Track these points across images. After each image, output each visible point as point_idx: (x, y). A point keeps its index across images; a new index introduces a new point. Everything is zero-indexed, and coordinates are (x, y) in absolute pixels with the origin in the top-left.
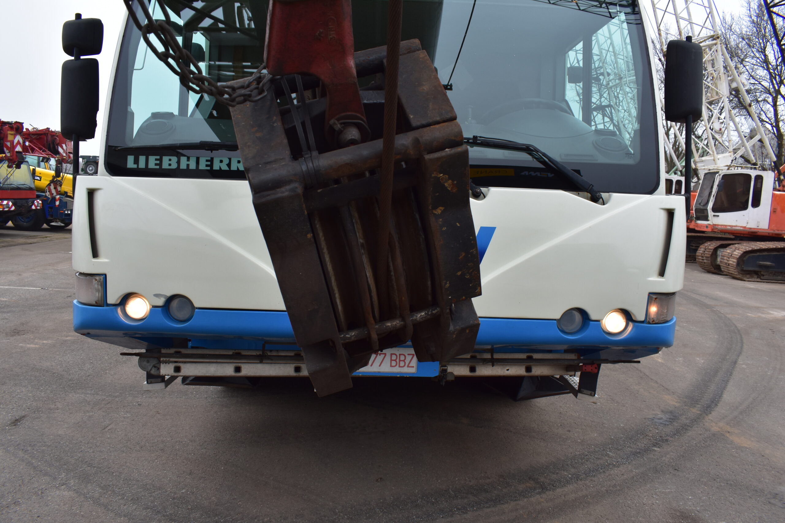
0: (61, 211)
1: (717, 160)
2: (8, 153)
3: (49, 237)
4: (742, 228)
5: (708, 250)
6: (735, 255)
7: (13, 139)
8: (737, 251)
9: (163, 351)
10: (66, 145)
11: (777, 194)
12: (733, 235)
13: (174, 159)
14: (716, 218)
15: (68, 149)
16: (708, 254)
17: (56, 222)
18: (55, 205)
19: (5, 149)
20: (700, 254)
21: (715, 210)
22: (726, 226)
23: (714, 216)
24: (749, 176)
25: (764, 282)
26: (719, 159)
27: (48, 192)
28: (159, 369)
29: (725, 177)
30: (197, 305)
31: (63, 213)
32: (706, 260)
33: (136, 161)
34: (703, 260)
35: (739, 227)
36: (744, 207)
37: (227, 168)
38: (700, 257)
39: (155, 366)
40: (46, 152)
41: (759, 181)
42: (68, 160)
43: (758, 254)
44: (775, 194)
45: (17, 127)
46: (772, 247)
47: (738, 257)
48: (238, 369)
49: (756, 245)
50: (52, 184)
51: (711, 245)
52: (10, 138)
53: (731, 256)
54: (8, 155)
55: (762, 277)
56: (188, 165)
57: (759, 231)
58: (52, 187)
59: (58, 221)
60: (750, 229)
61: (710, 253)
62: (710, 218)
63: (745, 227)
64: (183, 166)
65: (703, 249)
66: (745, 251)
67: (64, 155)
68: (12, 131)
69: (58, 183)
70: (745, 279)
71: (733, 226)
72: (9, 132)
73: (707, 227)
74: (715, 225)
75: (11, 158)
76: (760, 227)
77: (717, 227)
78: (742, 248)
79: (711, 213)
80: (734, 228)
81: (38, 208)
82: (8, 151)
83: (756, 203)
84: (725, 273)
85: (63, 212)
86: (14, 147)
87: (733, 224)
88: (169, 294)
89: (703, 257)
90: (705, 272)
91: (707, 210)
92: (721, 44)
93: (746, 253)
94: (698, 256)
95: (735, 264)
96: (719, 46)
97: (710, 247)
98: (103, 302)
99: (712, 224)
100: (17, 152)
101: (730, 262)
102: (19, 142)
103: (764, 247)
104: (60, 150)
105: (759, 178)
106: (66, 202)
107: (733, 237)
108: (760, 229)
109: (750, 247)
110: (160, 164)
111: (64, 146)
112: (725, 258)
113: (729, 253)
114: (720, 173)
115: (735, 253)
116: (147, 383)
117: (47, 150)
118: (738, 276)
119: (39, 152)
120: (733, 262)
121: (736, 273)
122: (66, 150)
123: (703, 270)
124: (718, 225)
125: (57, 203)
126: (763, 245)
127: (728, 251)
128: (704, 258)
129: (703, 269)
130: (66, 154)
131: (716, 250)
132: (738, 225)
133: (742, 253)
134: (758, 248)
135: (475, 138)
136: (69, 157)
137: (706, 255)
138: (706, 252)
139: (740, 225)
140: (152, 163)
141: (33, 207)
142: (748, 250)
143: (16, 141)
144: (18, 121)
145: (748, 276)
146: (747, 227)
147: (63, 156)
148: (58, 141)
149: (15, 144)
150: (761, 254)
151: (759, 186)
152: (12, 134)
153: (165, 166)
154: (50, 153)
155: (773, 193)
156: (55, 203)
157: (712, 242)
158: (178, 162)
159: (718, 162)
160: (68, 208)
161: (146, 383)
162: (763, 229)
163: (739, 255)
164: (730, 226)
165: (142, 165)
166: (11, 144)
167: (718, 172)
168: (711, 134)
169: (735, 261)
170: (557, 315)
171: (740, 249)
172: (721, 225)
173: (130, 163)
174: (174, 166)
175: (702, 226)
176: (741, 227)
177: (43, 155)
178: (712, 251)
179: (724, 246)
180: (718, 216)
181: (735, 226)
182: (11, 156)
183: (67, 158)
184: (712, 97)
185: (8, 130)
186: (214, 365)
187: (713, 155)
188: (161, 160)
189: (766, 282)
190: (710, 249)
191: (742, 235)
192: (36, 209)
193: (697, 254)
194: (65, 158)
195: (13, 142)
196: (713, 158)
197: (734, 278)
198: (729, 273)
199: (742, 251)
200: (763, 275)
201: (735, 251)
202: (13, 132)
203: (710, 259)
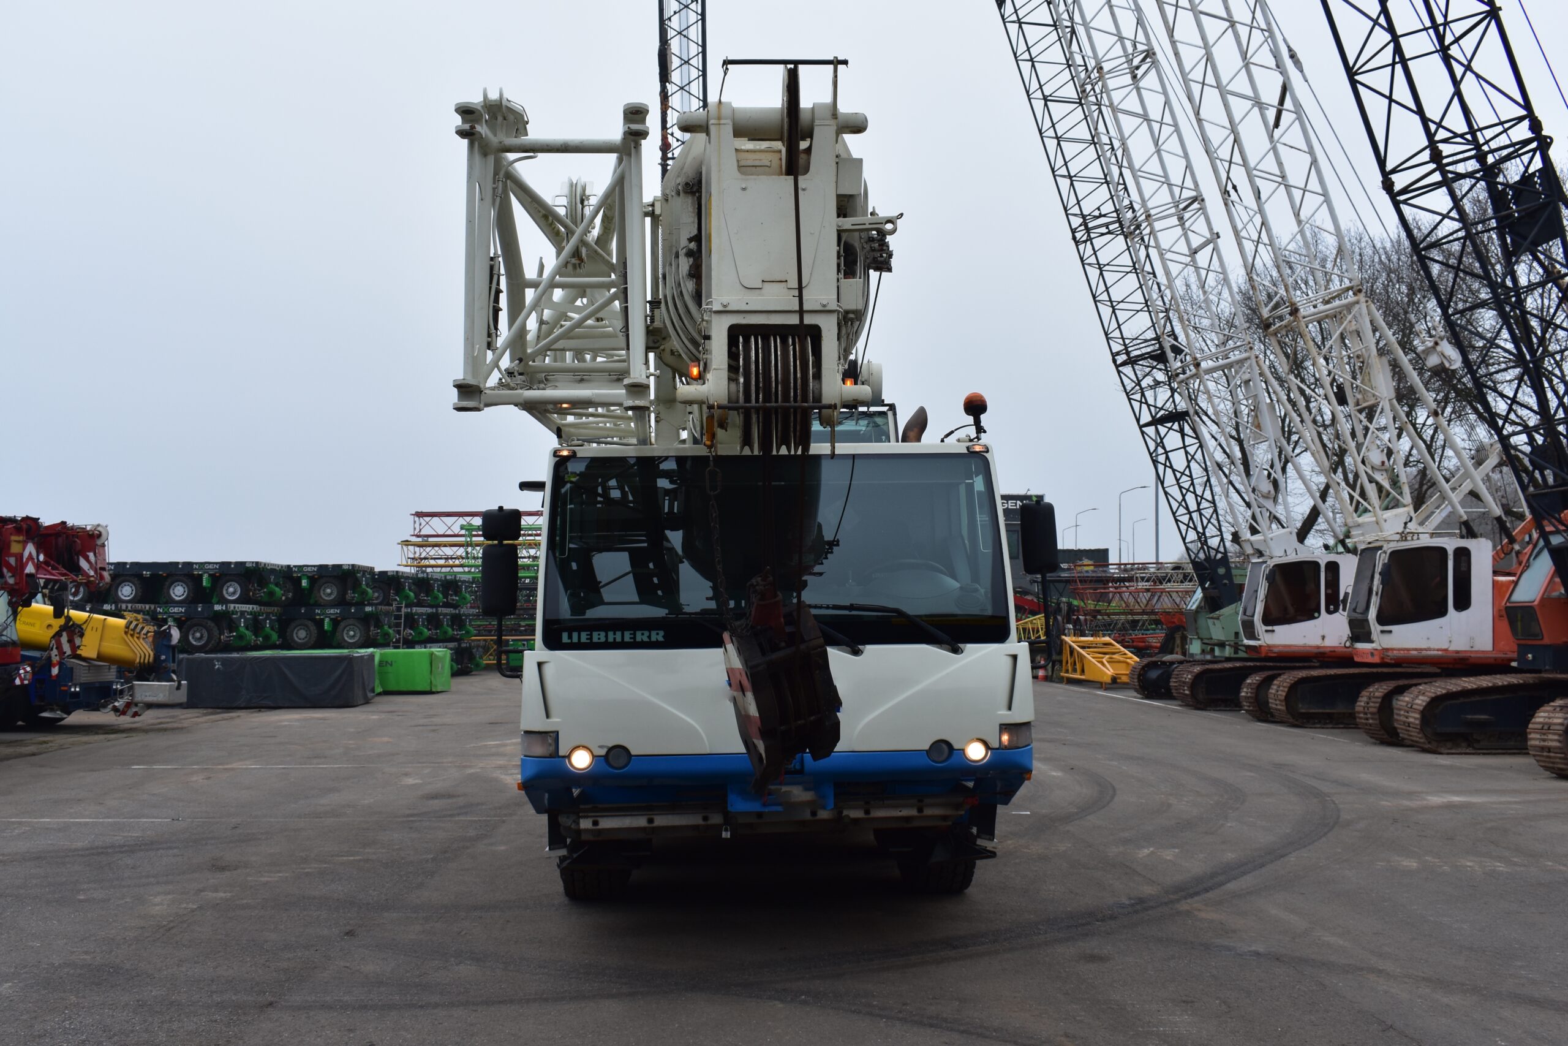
0: (63, 688)
1: (1383, 522)
2: (10, 577)
3: (51, 742)
4: (1440, 653)
5: (1373, 700)
6: (1417, 704)
7: (21, 551)
8: (1421, 697)
9: (582, 807)
10: (95, 554)
11: (1502, 582)
12: (1439, 668)
13: (603, 634)
14: (1386, 636)
15: (98, 562)
16: (1374, 707)
17: (52, 710)
18: (51, 675)
19: (5, 570)
20: (1361, 709)
21: (1382, 620)
22: (1408, 650)
23: (1382, 632)
24: (1442, 551)
25: (1479, 754)
26: (1385, 521)
27: (55, 650)
28: (578, 824)
29: (1395, 554)
30: (633, 753)
31: (66, 691)
32: (1372, 719)
33: (570, 637)
34: (1367, 719)
35: (1434, 650)
36: (1442, 612)
37: (647, 640)
38: (1362, 715)
39: (574, 821)
40: (57, 569)
41: (1464, 558)
42: (99, 583)
43: (1462, 700)
44: (1498, 581)
45: (29, 527)
46: (1485, 685)
47: (1421, 708)
48: (651, 821)
49: (1455, 684)
50: (64, 634)
51: (1378, 690)
52: (15, 548)
53: (1411, 707)
54: (11, 581)
55: (1476, 745)
56: (615, 639)
57: (1472, 655)
58: (64, 639)
59: (55, 707)
60: (1457, 652)
61: (1377, 705)
62: (1374, 636)
63: (1446, 650)
64: (611, 639)
65: (1365, 699)
66: (1433, 695)
67: (92, 573)
68: (19, 536)
69: (77, 631)
70: (1443, 750)
71: (1421, 650)
72: (13, 538)
73: (1372, 654)
74: (1387, 650)
75: (16, 587)
76: (1475, 649)
77: (1390, 653)
78: (1430, 692)
79: (1375, 628)
80: (1424, 653)
81: (26, 682)
82: (10, 574)
83: (1463, 602)
84: (1409, 743)
85: (66, 688)
86: (22, 565)
87: (1423, 645)
88: (610, 745)
89: (1366, 714)
90: (1375, 744)
91: (1367, 621)
92: (1367, 302)
93: (1435, 701)
94: (1359, 713)
95: (1417, 722)
96: (1364, 306)
97: (1377, 694)
98: (555, 754)
99: (1379, 648)
100: (29, 575)
101: (1411, 720)
102: (30, 557)
103: (1469, 686)
104: (83, 564)
105: (1463, 555)
106: (72, 669)
107: (1438, 671)
108: (1477, 652)
109: (1444, 688)
110: (591, 638)
111: (91, 555)
112: (1402, 713)
113: (1408, 703)
114: (1385, 548)
115: (1417, 701)
116: (550, 849)
117: (60, 567)
118: (1427, 746)
119: (46, 570)
120: (1414, 718)
121: (1422, 740)
122: (96, 563)
123: (1373, 740)
124: (1392, 649)
125: (55, 671)
126: (1470, 682)
127: (1406, 698)
128: (1369, 716)
129: (1372, 737)
130: (96, 572)
131: (1388, 698)
132: (1432, 646)
133: (1428, 700)
134: (1460, 689)
135: (852, 605)
136: (102, 577)
137: (1371, 710)
138: (1371, 704)
139: (1436, 647)
140: (584, 637)
141: (18, 682)
142: (1439, 693)
143: (26, 554)
144: (30, 515)
145: (1449, 745)
146: (1450, 649)
147: (89, 576)
148: (79, 547)
149: (24, 560)
150: (1466, 700)
151: (1464, 568)
152: (18, 542)
153: (595, 639)
154: (65, 571)
155: (1494, 581)
156: (50, 671)
157: (1382, 684)
158: (606, 636)
159: (1385, 526)
160: (74, 682)
161: (547, 849)
162: (1483, 652)
163: (1424, 704)
164: (1416, 650)
165: (575, 639)
166: (16, 560)
167: (1380, 548)
168: (1366, 472)
169: (1417, 716)
170: (926, 747)
171: (1427, 694)
172: (1399, 650)
173: (565, 638)
174: (603, 639)
175: (1364, 652)
176: (1438, 650)
177: (54, 575)
178: (1379, 700)
179: (1400, 690)
180: (1390, 632)
181: (1426, 650)
182: (16, 583)
183: (96, 579)
184: (1365, 401)
185: (11, 534)
186: (629, 818)
187: (1374, 512)
188: (591, 635)
189: (1484, 754)
190: (1377, 697)
191: (1451, 666)
192: (22, 684)
193: (1357, 709)
194: (92, 579)
195: (22, 555)
196: (1374, 519)
197: (1424, 750)
198: (1412, 741)
199: (1428, 696)
200: (1478, 741)
201: (1417, 697)
202: (21, 538)
203: (1377, 716)
